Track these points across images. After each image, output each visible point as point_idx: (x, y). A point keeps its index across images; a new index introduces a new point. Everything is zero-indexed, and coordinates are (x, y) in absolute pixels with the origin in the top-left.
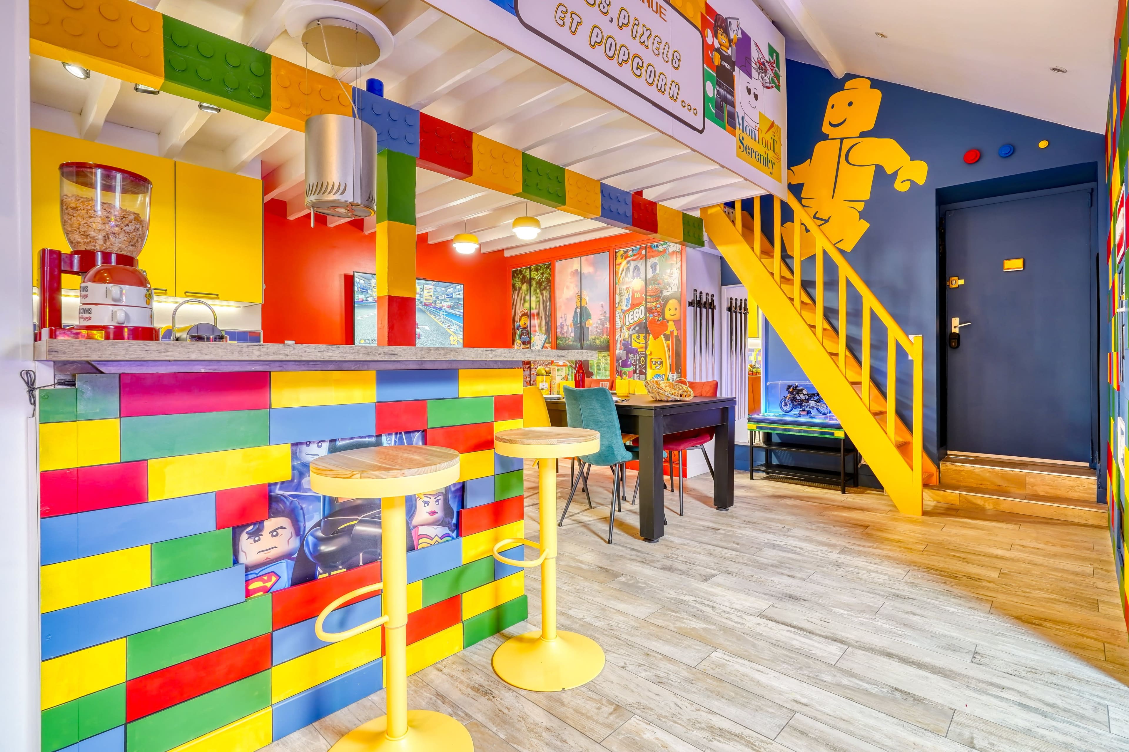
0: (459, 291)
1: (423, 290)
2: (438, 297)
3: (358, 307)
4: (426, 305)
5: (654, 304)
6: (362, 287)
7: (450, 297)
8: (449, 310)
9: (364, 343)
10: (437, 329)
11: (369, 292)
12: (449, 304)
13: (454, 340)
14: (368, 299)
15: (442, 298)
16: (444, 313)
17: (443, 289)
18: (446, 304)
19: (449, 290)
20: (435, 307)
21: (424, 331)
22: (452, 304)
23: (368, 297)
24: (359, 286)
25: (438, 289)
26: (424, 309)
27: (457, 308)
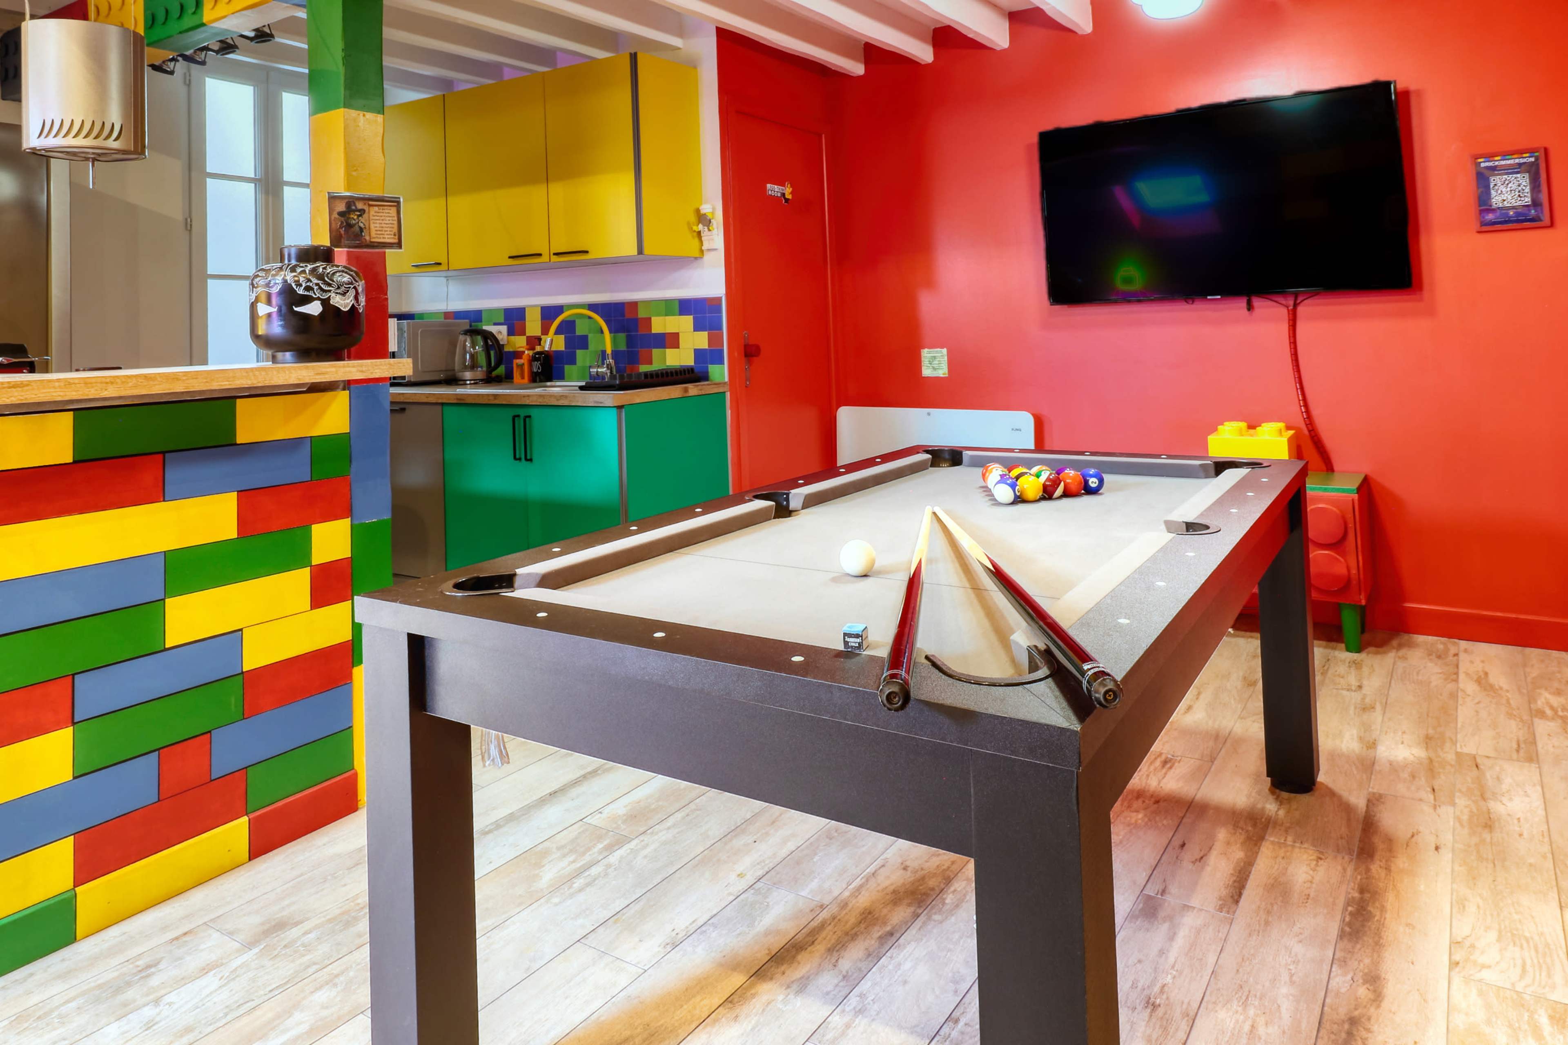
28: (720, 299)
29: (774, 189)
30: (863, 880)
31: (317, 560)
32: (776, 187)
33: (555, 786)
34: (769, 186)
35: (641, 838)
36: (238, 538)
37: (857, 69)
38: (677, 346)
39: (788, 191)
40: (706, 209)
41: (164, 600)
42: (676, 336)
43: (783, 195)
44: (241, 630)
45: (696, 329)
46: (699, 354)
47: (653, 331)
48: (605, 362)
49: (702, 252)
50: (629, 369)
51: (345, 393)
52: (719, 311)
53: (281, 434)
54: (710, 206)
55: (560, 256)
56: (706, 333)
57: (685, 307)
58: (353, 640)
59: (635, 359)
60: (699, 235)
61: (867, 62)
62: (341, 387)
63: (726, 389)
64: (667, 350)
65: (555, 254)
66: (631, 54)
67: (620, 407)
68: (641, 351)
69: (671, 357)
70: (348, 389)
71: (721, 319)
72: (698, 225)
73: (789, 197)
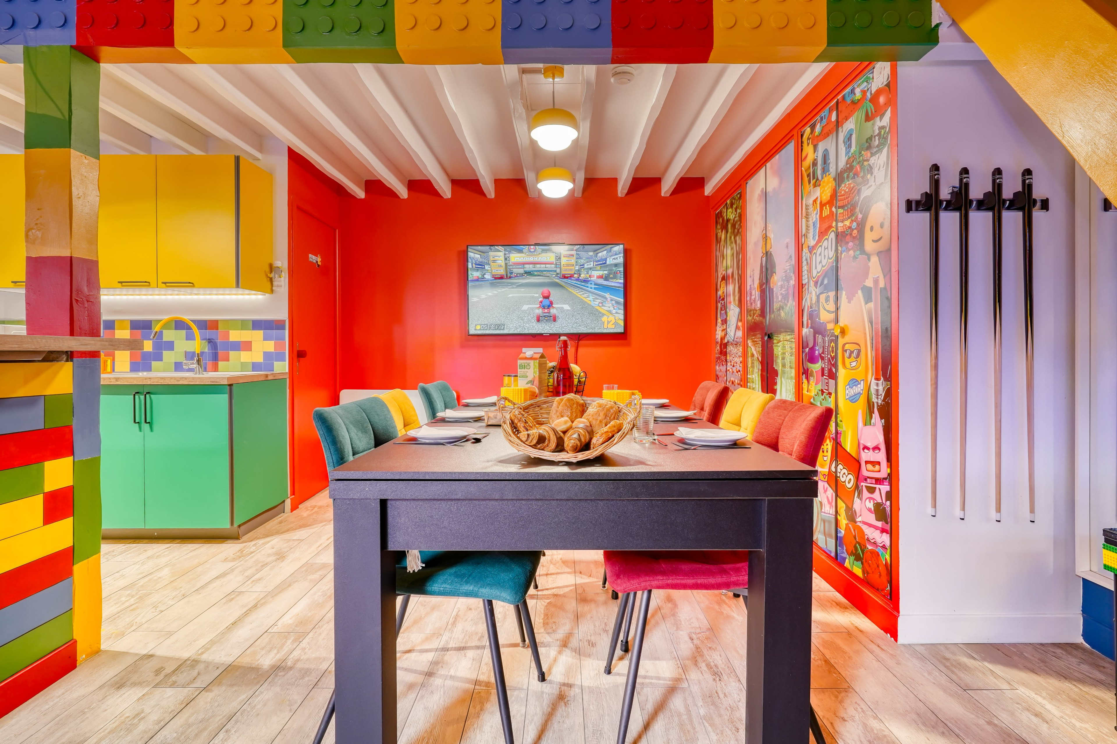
0: (616, 254)
1: (560, 258)
2: (583, 265)
3: (475, 287)
4: (565, 277)
5: (847, 223)
6: (478, 262)
7: (603, 263)
8: (601, 281)
9: (480, 330)
10: (582, 308)
11: (487, 267)
12: (601, 273)
13: (608, 322)
14: (485, 276)
15: (589, 266)
16: (593, 286)
17: (591, 254)
18: (596, 273)
19: (600, 254)
20: (578, 279)
21: (562, 310)
22: (606, 272)
23: (485, 274)
24: (474, 262)
25: (582, 254)
26: (562, 284)
27: (615, 277)
28: (284, 321)
29: (313, 258)
30: (454, 619)
31: (48, 488)
32: (314, 256)
33: (232, 620)
34: (310, 255)
35: (314, 631)
37: (360, 194)
38: (250, 349)
39: (319, 260)
40: (278, 264)
42: (250, 343)
43: (317, 262)
45: (265, 339)
46: (267, 355)
47: (231, 339)
48: (196, 358)
49: (272, 291)
50: (210, 364)
51: (70, 364)
52: (283, 328)
53: (21, 392)
54: (280, 263)
55: (167, 284)
56: (273, 342)
57: (257, 325)
58: (73, 546)
59: (215, 358)
60: (271, 280)
61: (367, 191)
62: (65, 359)
63: (287, 376)
64: (242, 352)
65: (163, 283)
66: (235, 156)
67: (230, 385)
68: (220, 352)
69: (245, 357)
70: (72, 361)
71: (284, 333)
72: (271, 273)
73: (320, 263)
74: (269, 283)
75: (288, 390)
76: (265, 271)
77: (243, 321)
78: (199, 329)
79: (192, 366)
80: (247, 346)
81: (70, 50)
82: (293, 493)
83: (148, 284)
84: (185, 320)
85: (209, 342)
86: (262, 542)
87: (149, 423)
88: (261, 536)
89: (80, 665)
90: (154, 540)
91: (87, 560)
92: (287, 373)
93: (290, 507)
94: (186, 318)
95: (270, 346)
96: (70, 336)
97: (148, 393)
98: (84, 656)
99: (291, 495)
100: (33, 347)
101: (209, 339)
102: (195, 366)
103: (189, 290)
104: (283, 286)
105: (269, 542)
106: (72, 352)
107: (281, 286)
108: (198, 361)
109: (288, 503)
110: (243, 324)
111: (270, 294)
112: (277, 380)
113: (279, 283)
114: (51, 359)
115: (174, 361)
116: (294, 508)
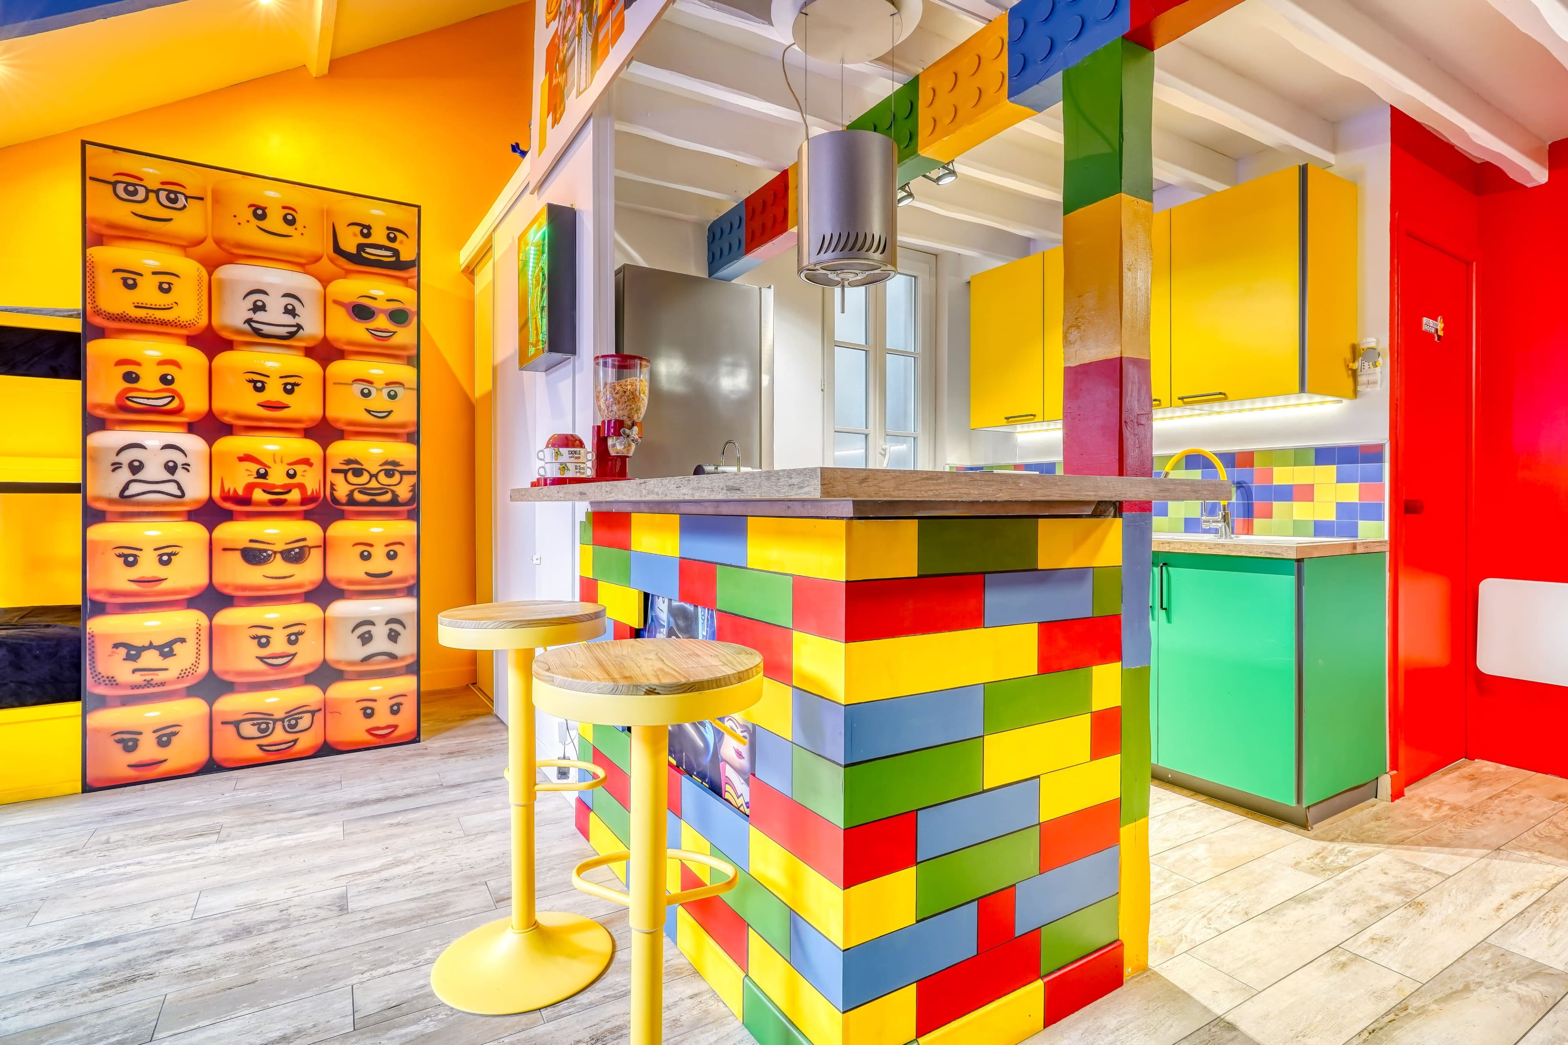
28: (1381, 446)
29: (1430, 325)
31: (1095, 706)
32: (1431, 321)
34: (1425, 320)
36: (1038, 675)
37: (1539, 175)
38: (1310, 499)
39: (1440, 325)
40: (1370, 342)
41: (983, 736)
42: (1310, 487)
43: (1437, 330)
44: (1038, 777)
45: (1340, 480)
46: (1343, 508)
47: (1276, 482)
48: (1221, 514)
49: (1355, 393)
50: (1239, 522)
51: (1119, 521)
52: (1379, 459)
53: (1071, 562)
54: (1374, 340)
55: (1186, 400)
56: (1357, 485)
57: (1323, 456)
58: (1121, 797)
59: (1248, 513)
60: (1354, 374)
61: (1552, 169)
62: (1112, 514)
63: (1387, 548)
64: (1294, 503)
65: (1179, 399)
66: (1300, 166)
67: (1299, 561)
68: (1257, 504)
69: (1301, 511)
70: (1121, 516)
71: (1381, 470)
72: (1354, 362)
73: (1441, 333)
74: (1351, 379)
75: (1388, 574)
76: (1345, 359)
77: (1297, 450)
78: (1226, 466)
79: (1214, 525)
80: (1306, 493)
81: (1122, 42)
82: (1394, 765)
83: (1158, 402)
84: (1205, 452)
85: (1238, 488)
86: (1356, 850)
87: (1165, 609)
88: (1350, 838)
89: (1126, 982)
90: (1168, 785)
91: (1133, 824)
92: (1386, 542)
93: (1389, 791)
94: (1208, 450)
95: (1351, 493)
96: (1119, 476)
97: (1165, 564)
98: (1130, 970)
99: (1392, 769)
100: (1109, 494)
101: (1238, 483)
102: (1220, 525)
103: (1216, 407)
104: (1379, 382)
105: (1370, 855)
106: (1121, 503)
107: (1375, 383)
108: (1225, 518)
109: (1385, 783)
110: (1298, 457)
111: (1351, 399)
112: (1366, 555)
113: (1371, 378)
114: (1098, 514)
115: (1183, 516)
116: (1397, 794)
